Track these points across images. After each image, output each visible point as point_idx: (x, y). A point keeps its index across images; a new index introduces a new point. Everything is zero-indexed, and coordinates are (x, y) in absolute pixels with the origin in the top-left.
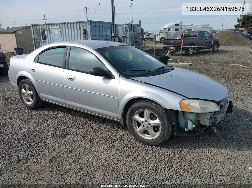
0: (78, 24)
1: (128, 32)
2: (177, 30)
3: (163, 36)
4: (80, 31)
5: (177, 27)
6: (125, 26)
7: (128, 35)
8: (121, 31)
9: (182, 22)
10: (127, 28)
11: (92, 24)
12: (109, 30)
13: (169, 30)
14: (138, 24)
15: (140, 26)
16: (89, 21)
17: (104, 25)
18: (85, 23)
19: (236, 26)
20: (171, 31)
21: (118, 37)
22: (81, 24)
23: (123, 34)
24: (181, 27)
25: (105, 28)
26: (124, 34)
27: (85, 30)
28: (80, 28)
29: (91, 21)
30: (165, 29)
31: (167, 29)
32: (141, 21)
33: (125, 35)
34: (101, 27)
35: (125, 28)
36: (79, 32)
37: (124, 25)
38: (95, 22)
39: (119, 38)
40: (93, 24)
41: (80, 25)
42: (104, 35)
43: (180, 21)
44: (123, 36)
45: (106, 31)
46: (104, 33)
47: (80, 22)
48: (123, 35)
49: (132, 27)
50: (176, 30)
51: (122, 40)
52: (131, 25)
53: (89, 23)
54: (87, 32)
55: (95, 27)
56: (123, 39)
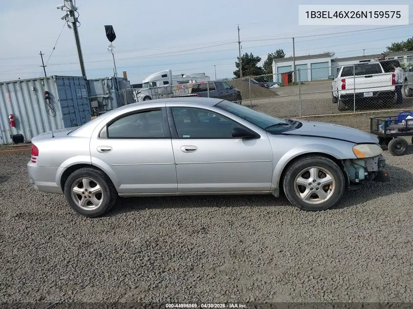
0: (30, 84)
1: (113, 90)
2: (166, 83)
3: (147, 94)
4: (37, 95)
5: (165, 79)
6: (106, 81)
7: (113, 96)
8: (99, 90)
9: (170, 71)
10: (110, 84)
11: (58, 81)
12: (85, 90)
13: (154, 84)
14: (123, 77)
15: (125, 79)
16: (54, 77)
17: (77, 82)
18: (45, 81)
19: (235, 73)
20: (158, 85)
21: (96, 99)
22: (38, 84)
23: (104, 94)
24: (171, 78)
25: (78, 87)
26: (107, 94)
27: (47, 93)
28: (35, 89)
29: (56, 76)
30: (148, 83)
31: (151, 84)
32: (126, 72)
33: (108, 96)
34: (72, 85)
35: (106, 85)
36: (34, 97)
37: (103, 80)
38: (63, 78)
39: (99, 102)
40: (61, 82)
41: (34, 84)
42: (79, 98)
43: (168, 70)
44: (104, 98)
45: (81, 91)
46: (78, 95)
47: (35, 80)
48: (105, 96)
49: (116, 83)
50: (164, 84)
51: (104, 103)
52: (116, 80)
53: (55, 80)
54: (52, 95)
55: (64, 85)
56: (106, 101)
